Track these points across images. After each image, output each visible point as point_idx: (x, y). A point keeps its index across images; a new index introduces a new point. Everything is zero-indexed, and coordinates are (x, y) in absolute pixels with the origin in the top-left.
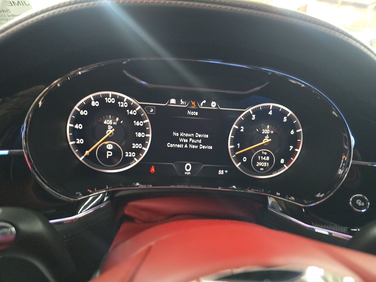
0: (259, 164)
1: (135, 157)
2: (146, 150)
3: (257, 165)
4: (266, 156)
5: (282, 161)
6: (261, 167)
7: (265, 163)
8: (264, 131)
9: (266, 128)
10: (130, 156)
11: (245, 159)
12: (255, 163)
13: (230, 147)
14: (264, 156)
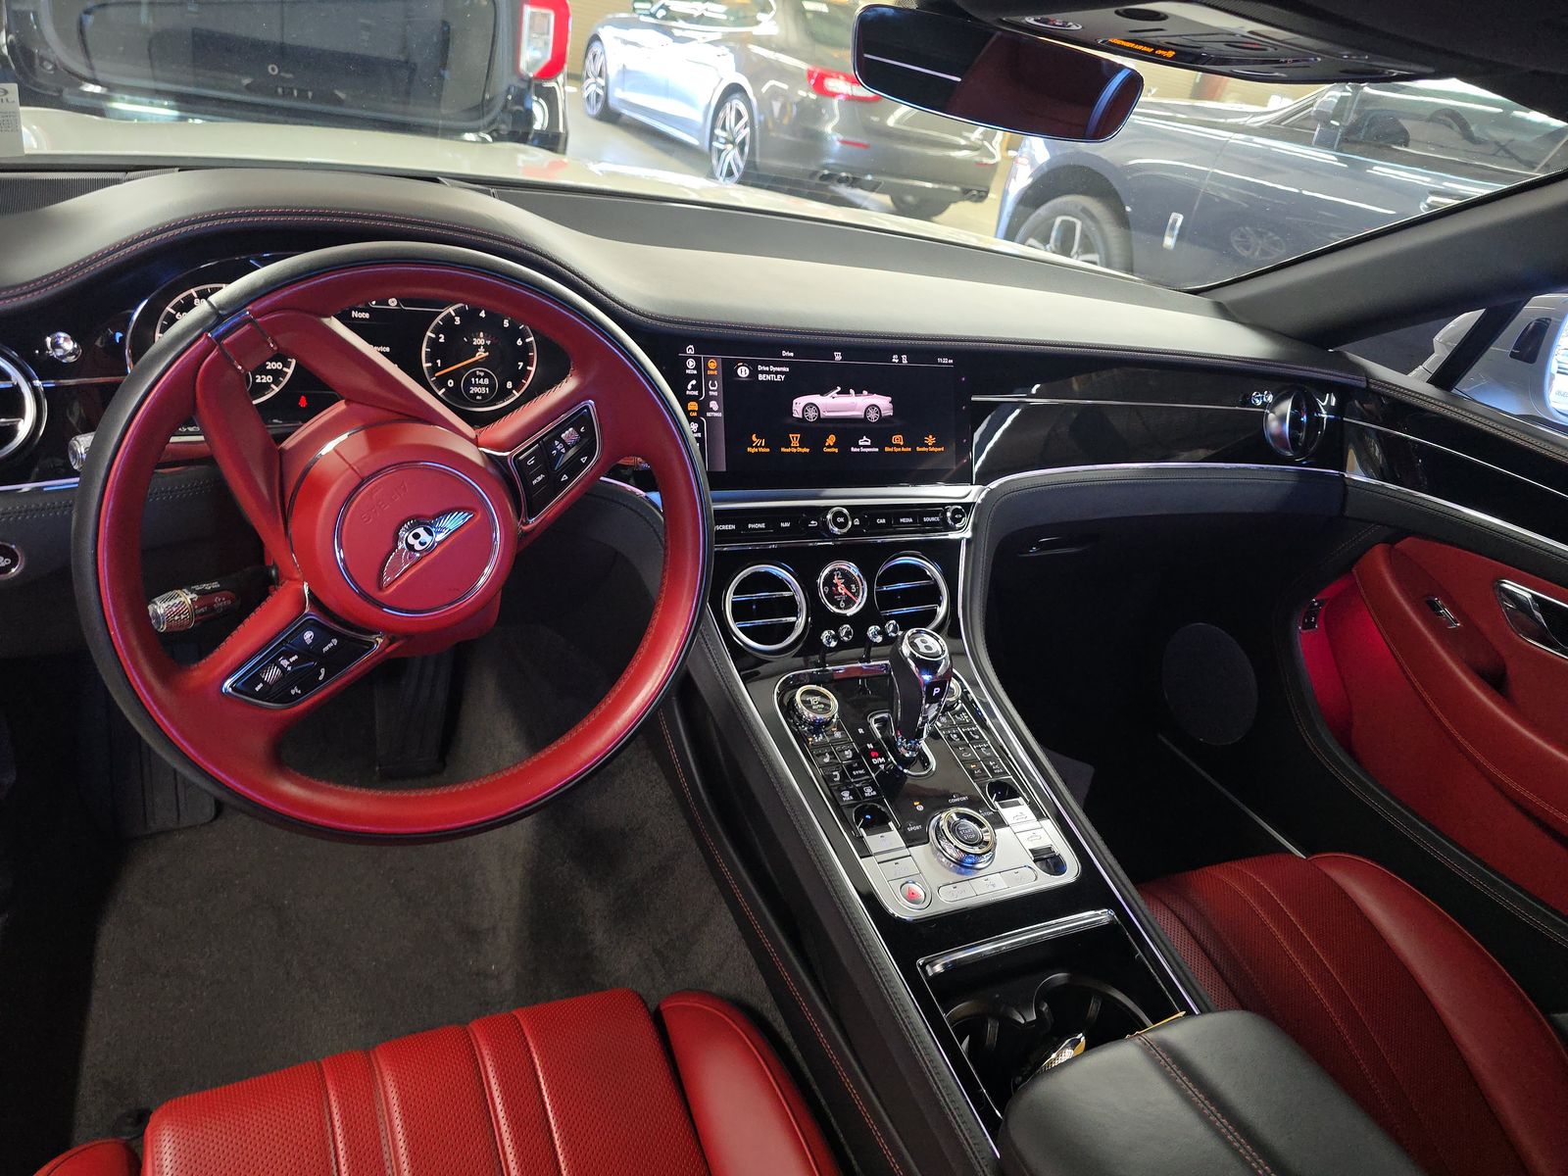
0: (473, 390)
1: (272, 383)
2: (290, 371)
3: (471, 392)
4: (484, 377)
5: (509, 385)
6: (477, 394)
7: (484, 388)
8: (476, 342)
9: (478, 337)
10: (264, 381)
11: (451, 383)
12: (467, 390)
13: (426, 365)
14: (480, 377)
